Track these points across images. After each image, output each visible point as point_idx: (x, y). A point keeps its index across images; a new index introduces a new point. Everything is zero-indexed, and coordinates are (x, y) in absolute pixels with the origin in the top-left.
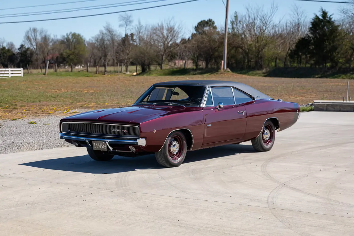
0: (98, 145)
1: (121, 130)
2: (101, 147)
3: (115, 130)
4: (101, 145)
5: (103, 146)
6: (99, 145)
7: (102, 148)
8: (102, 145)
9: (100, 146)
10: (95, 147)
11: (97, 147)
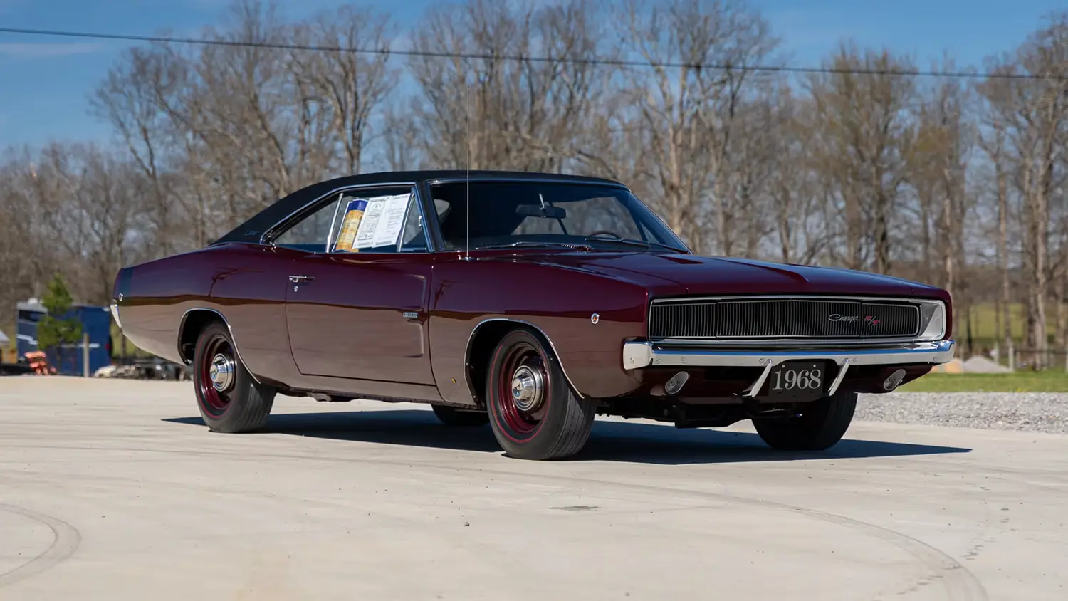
0: (791, 376)
1: (862, 318)
2: (803, 383)
3: (843, 319)
4: (803, 375)
5: (810, 379)
6: (797, 375)
7: (806, 386)
8: (807, 374)
9: (797, 379)
10: (778, 387)
11: (787, 385)
